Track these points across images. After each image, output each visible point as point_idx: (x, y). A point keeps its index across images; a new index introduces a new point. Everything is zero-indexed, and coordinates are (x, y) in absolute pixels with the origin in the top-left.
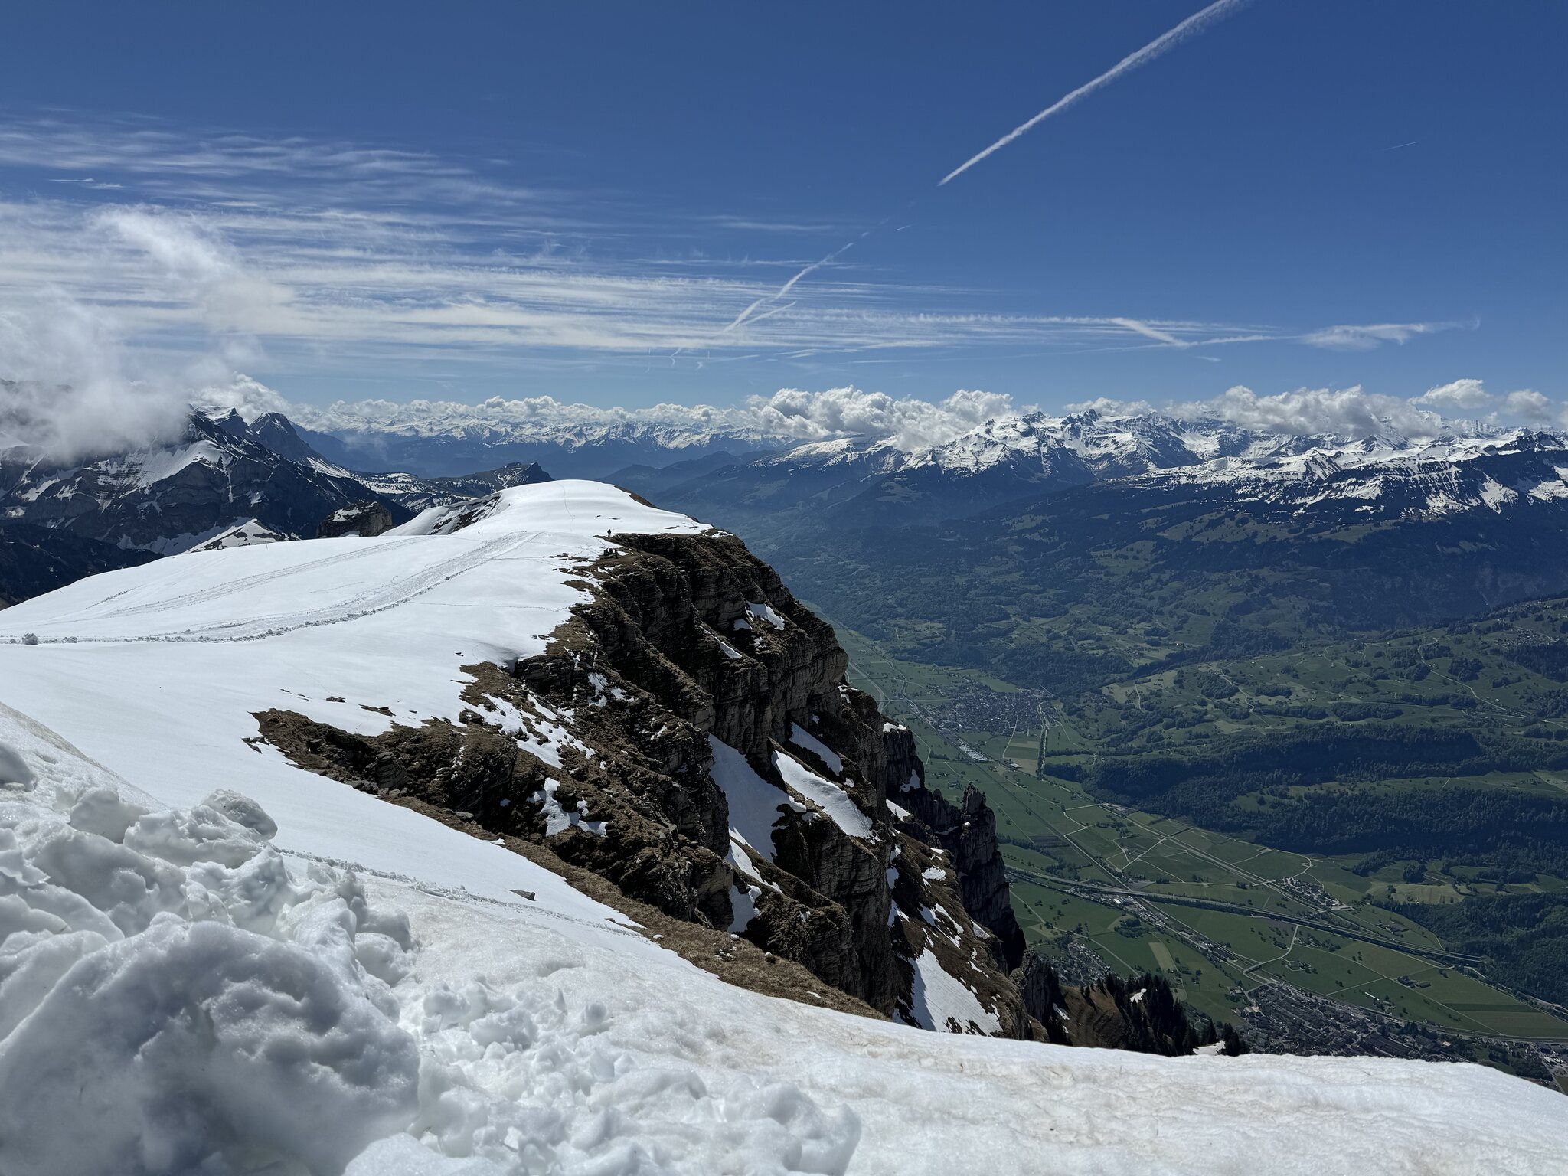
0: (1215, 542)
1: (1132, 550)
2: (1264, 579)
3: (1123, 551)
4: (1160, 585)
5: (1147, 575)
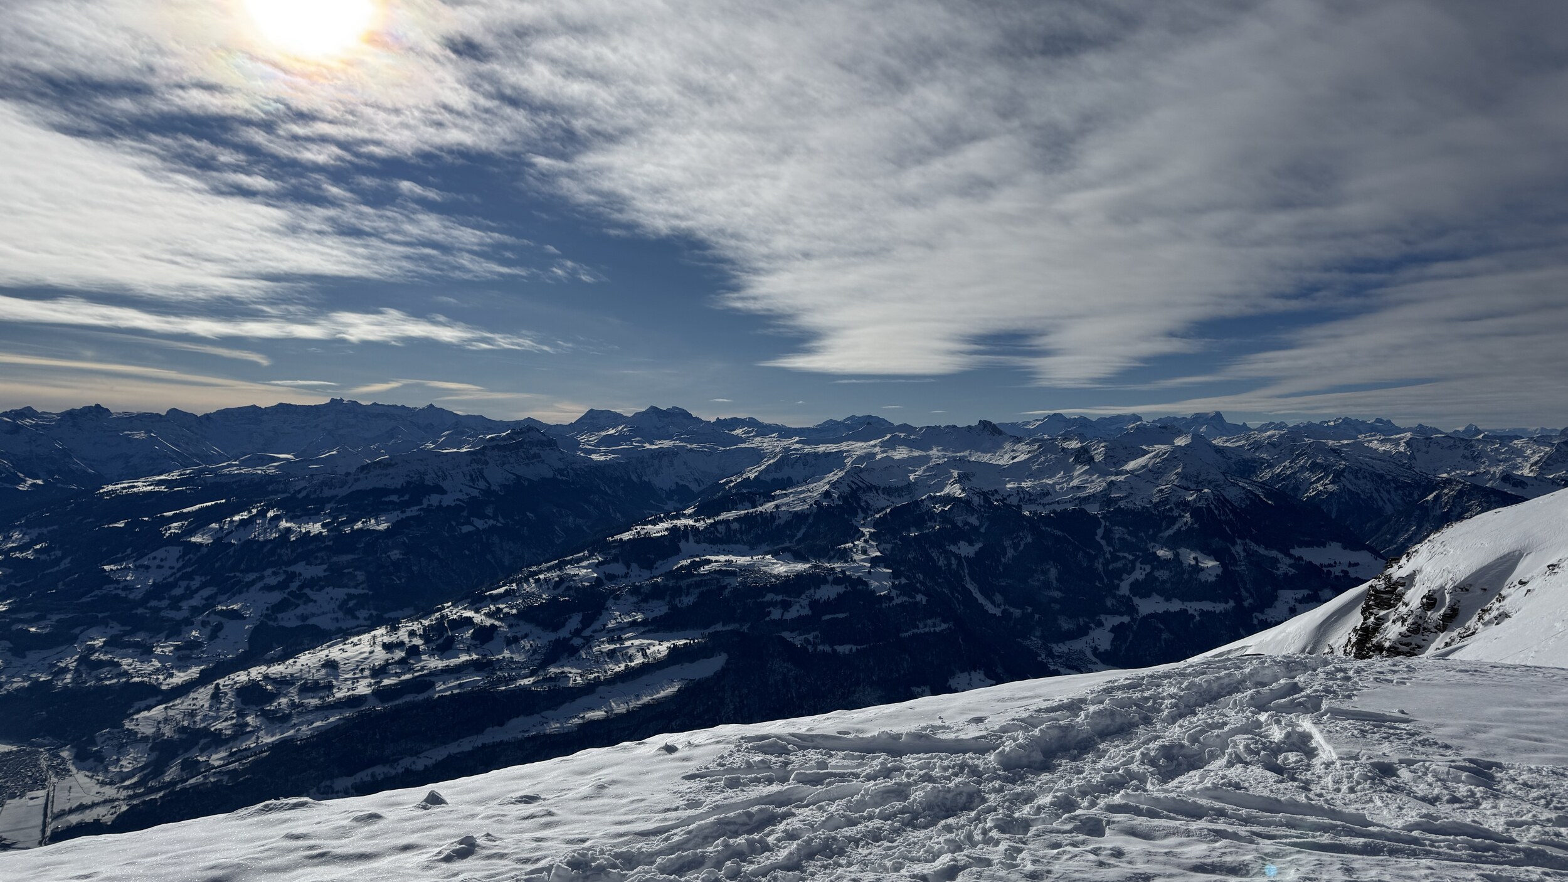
0: (248, 543)
1: (155, 558)
2: (300, 574)
3: (144, 561)
4: (189, 594)
5: (174, 585)
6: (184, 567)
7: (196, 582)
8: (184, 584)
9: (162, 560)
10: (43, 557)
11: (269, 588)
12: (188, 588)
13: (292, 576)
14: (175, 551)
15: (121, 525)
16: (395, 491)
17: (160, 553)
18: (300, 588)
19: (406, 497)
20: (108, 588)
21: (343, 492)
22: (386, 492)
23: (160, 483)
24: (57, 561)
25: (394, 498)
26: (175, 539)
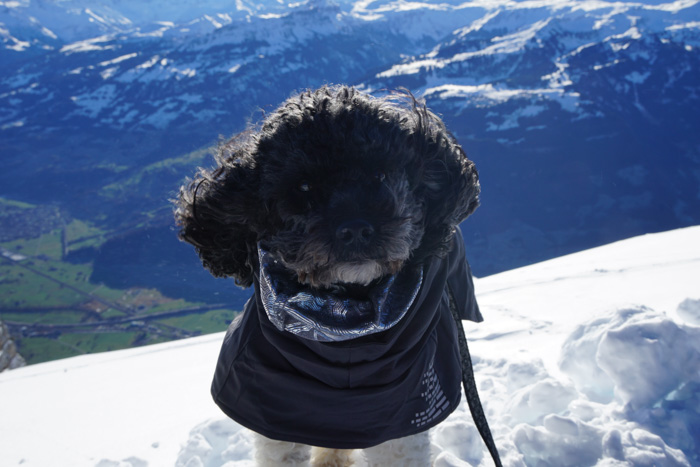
0: (153, 81)
1: (100, 92)
2: (186, 101)
3: (94, 94)
4: (123, 114)
5: (114, 109)
6: (117, 98)
7: (126, 107)
8: (119, 108)
9: (105, 94)
10: (38, 92)
11: (168, 111)
12: (122, 111)
13: (181, 103)
14: (111, 88)
15: (77, 71)
16: (238, 46)
17: (103, 89)
18: (188, 110)
19: (246, 49)
20: (77, 112)
21: (206, 47)
22: (232, 46)
23: (97, 44)
24: (45, 95)
25: (238, 50)
26: (110, 81)
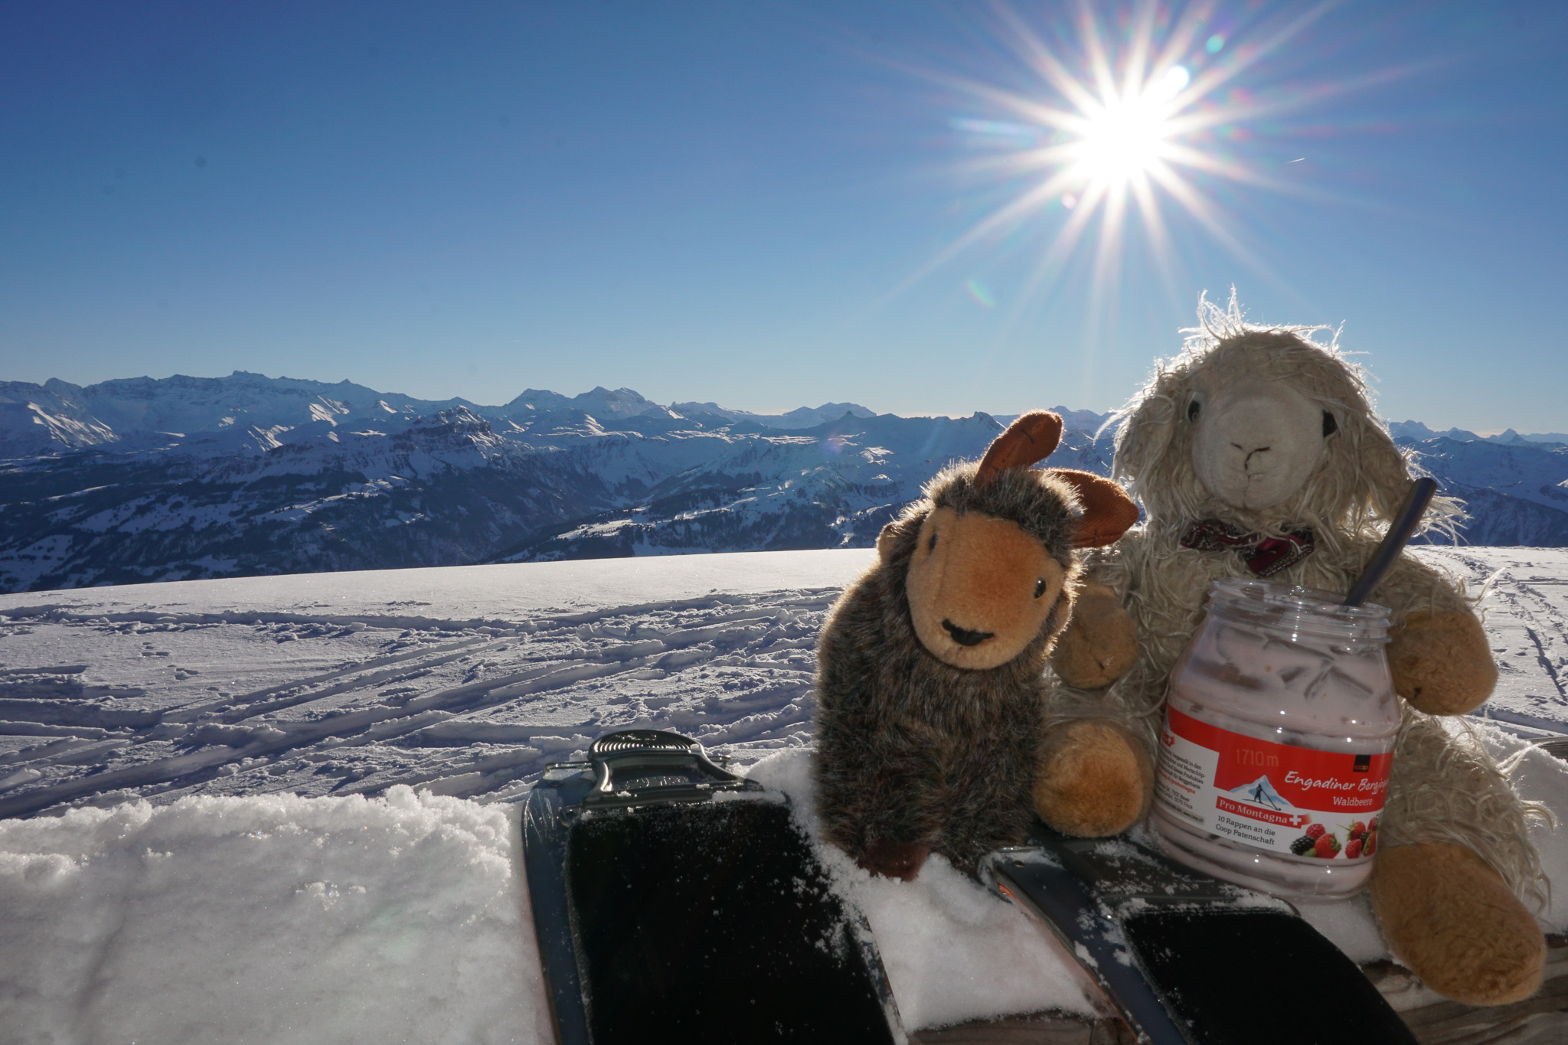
0: (147, 531)
6: (74, 558)
9: (49, 550)
19: (323, 486)
21: (251, 478)
22: (299, 479)
